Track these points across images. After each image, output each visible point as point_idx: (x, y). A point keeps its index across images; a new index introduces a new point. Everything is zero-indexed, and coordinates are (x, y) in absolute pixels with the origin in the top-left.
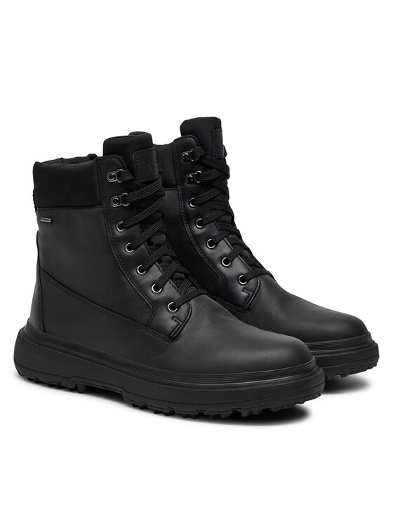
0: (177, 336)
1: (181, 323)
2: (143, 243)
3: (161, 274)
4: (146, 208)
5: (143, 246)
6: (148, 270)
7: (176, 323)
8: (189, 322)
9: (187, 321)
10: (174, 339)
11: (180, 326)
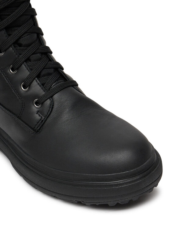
0: (40, 129)
1: (43, 118)
2: (11, 46)
3: (29, 73)
4: (9, 15)
5: (11, 49)
6: (18, 69)
7: (40, 118)
8: (50, 117)
9: (49, 116)
10: (37, 131)
11: (42, 121)
